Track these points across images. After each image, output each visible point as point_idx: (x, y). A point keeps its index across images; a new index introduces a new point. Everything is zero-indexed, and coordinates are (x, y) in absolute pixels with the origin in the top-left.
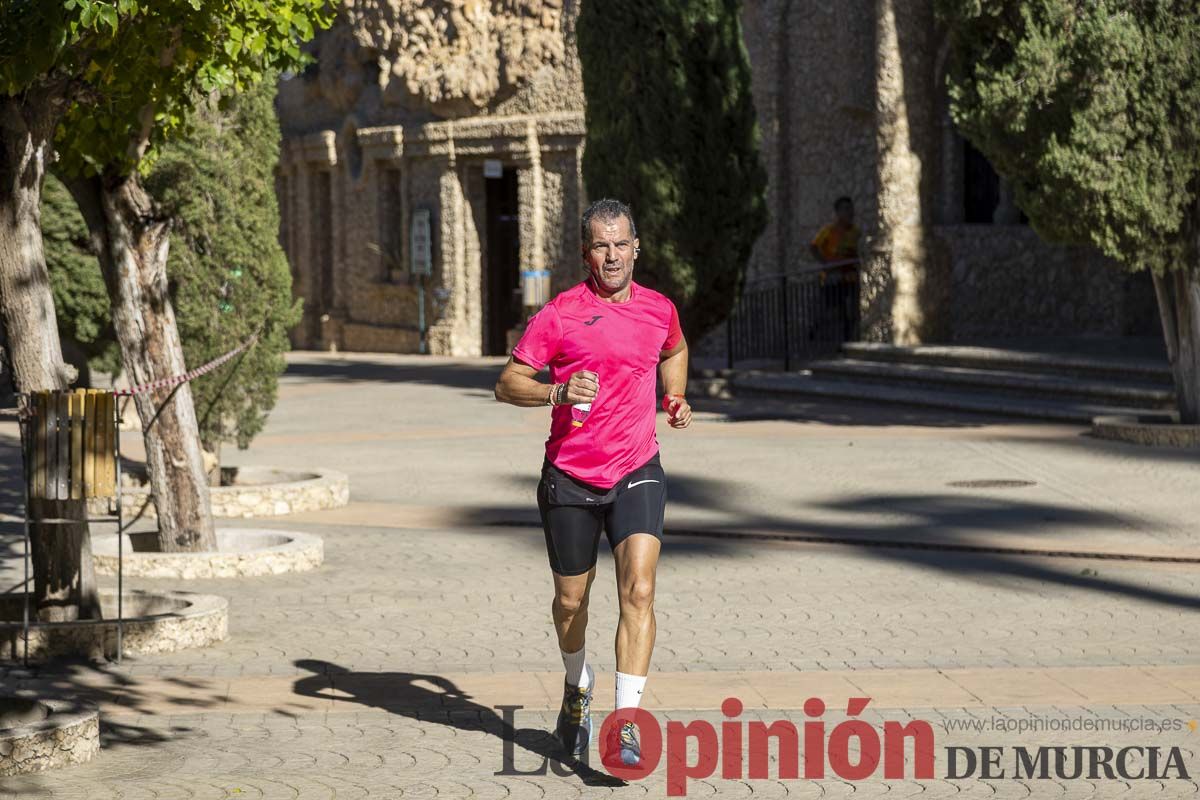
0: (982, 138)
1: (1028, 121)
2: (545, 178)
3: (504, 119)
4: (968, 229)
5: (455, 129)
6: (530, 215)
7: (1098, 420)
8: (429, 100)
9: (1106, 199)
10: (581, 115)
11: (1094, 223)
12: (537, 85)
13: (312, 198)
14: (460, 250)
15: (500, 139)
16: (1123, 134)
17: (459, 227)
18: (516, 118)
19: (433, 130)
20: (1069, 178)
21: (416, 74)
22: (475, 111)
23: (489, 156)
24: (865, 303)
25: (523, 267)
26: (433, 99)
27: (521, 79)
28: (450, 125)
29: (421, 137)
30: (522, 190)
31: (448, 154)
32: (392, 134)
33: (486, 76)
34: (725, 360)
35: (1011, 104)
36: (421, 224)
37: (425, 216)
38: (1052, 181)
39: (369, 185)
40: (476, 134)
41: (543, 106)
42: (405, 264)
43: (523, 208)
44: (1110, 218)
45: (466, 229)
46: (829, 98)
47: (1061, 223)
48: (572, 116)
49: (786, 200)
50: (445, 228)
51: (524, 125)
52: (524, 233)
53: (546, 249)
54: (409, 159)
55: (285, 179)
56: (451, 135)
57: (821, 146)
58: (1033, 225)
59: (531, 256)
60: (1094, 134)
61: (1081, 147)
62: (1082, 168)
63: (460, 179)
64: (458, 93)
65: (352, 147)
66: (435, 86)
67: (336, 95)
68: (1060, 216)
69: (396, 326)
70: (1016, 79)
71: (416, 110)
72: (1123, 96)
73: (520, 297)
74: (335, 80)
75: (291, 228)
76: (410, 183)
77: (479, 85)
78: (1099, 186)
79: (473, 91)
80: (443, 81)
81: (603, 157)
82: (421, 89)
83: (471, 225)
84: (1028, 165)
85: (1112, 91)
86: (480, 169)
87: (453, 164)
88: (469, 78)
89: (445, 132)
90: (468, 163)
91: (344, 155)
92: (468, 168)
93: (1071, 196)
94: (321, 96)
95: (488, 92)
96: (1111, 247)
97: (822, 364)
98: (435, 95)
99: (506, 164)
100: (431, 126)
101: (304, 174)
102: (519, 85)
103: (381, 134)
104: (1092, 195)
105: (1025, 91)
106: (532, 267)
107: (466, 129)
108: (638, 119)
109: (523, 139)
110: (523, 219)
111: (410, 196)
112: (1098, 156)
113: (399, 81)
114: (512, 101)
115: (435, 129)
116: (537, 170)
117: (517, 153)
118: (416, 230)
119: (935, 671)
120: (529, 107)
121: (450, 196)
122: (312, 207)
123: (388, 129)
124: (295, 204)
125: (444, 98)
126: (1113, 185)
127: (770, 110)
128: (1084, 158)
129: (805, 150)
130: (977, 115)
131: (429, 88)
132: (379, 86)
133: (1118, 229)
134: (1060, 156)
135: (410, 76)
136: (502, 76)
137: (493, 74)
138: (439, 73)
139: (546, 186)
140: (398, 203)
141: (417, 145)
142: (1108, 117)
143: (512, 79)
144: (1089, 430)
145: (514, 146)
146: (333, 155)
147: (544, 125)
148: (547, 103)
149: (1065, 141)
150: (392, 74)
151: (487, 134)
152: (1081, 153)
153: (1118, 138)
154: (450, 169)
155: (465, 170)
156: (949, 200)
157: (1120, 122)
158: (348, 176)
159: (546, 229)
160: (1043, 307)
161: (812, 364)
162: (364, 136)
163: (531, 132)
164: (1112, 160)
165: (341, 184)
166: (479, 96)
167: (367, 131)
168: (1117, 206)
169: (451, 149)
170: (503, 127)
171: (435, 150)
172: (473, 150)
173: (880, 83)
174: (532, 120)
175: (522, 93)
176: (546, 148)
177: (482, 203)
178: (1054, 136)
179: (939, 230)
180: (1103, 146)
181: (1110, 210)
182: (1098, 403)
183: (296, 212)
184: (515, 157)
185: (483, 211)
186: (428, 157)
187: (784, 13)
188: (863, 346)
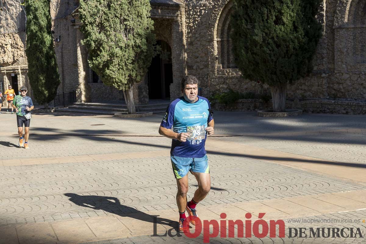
0: (94, 69)
1: (102, 66)
2: (22, 76)
3: (14, 66)
4: (94, 84)
6: (20, 82)
7: (115, 114)
9: (115, 79)
10: (27, 65)
11: (113, 82)
12: (20, 60)
15: (14, 70)
16: (118, 68)
17: (7, 84)
18: (16, 66)
19: (2, 68)
20: (109, 75)
22: (9, 65)
23: (12, 73)
24: (77, 96)
28: (5, 67)
30: (18, 78)
34: (54, 106)
35: (99, 63)
37: (1, 83)
38: (106, 76)
40: (10, 69)
41: (21, 64)
43: (18, 81)
44: (116, 82)
46: (70, 63)
47: (108, 82)
48: (26, 66)
49: (64, 79)
50: (5, 85)
52: (19, 85)
56: (5, 69)
57: (69, 70)
58: (103, 83)
60: (113, 68)
61: (111, 70)
62: (111, 73)
63: (7, 77)
64: (6, 62)
68: (108, 81)
70: (100, 58)
72: (117, 62)
77: (10, 60)
78: (114, 76)
79: (9, 62)
80: (3, 60)
81: (31, 73)
84: (102, 73)
85: (116, 61)
86: (11, 75)
88: (8, 59)
93: (110, 78)
95: (11, 62)
96: (116, 86)
97: (70, 106)
98: (2, 62)
99: (15, 74)
104: (113, 78)
105: (102, 61)
107: (8, 68)
108: (37, 66)
109: (18, 70)
112: (113, 71)
114: (16, 63)
119: (87, 155)
120: (19, 64)
121: (5, 79)
125: (4, 63)
126: (116, 76)
127: (60, 64)
128: (111, 72)
129: (66, 71)
130: (94, 65)
133: (117, 83)
134: (107, 71)
136: (14, 59)
137: (12, 59)
139: (22, 78)
142: (115, 65)
143: (16, 60)
144: (114, 116)
145: (16, 71)
147: (21, 67)
149: (108, 69)
151: (12, 69)
152: (111, 71)
153: (117, 69)
154: (5, 75)
155: (8, 75)
156: (90, 79)
157: (117, 66)
160: (106, 96)
161: (69, 106)
163: (19, 68)
164: (116, 72)
168: (117, 79)
169: (5, 71)
170: (14, 68)
171: (2, 72)
172: (9, 72)
173: (78, 60)
174: (19, 66)
176: (22, 71)
177: (11, 81)
178: (106, 68)
179: (89, 84)
180: (114, 70)
181: (116, 80)
182: (115, 111)
184: (17, 73)
187: (62, 48)
188: (77, 103)
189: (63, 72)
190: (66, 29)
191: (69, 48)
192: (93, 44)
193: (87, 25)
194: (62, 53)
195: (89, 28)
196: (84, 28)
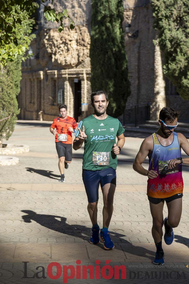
0: (170, 77)
1: (178, 74)
2: (87, 83)
3: (78, 69)
4: (177, 96)
5: (68, 71)
6: (84, 91)
8: (62, 65)
12: (86, 62)
13: (37, 86)
14: (69, 98)
15: (78, 74)
17: (68, 93)
18: (81, 69)
19: (63, 71)
21: (60, 59)
22: (72, 67)
23: (76, 78)
24: (151, 112)
25: (82, 103)
26: (63, 64)
27: (82, 60)
28: (67, 70)
29: (60, 73)
30: (82, 85)
31: (66, 77)
32: (54, 72)
33: (75, 60)
35: (174, 70)
36: (60, 92)
37: (61, 90)
38: (184, 86)
39: (49, 83)
40: (72, 72)
41: (87, 67)
42: (57, 101)
43: (82, 89)
45: (70, 94)
46: (148, 66)
49: (139, 89)
50: (65, 93)
51: (83, 71)
52: (82, 95)
53: (87, 99)
54: (58, 78)
55: (32, 81)
56: (67, 72)
57: (147, 77)
58: (180, 95)
59: (84, 100)
63: (69, 83)
64: (69, 63)
65: (46, 75)
66: (64, 61)
67: (43, 63)
69: (55, 115)
70: (176, 64)
71: (60, 67)
73: (81, 109)
74: (42, 60)
75: (33, 93)
76: (58, 83)
77: (73, 61)
79: (72, 63)
80: (66, 60)
82: (61, 62)
83: (71, 93)
86: (73, 80)
87: (67, 79)
88: (71, 60)
89: (66, 72)
90: (71, 79)
91: (44, 77)
92: (71, 80)
94: (40, 63)
95: (75, 63)
97: (141, 125)
98: (64, 64)
99: (79, 79)
100: (63, 70)
101: (36, 80)
102: (82, 62)
103: (52, 72)
105: (178, 67)
106: (84, 103)
107: (70, 71)
108: (102, 71)
109: (82, 74)
110: (82, 92)
111: (58, 86)
113: (56, 60)
114: (80, 65)
115: (64, 71)
116: (86, 81)
117: (81, 77)
118: (59, 94)
120: (84, 67)
121: (67, 86)
122: (37, 88)
123: (54, 71)
124: (34, 87)
125: (66, 64)
127: (136, 69)
129: (143, 78)
130: (169, 72)
131: (63, 62)
132: (52, 61)
134: (185, 81)
135: (58, 59)
136: (78, 60)
137: (76, 59)
138: (64, 59)
139: (87, 85)
140: (56, 88)
141: (60, 75)
143: (80, 61)
145: (80, 75)
146: (42, 76)
147: (87, 71)
148: (88, 66)
149: (186, 78)
150: (55, 59)
151: (75, 73)
152: (188, 80)
154: (67, 80)
155: (70, 81)
158: (45, 82)
159: (87, 94)
161: (139, 125)
162: (48, 73)
163: (84, 72)
165: (44, 83)
166: (73, 64)
167: (49, 71)
169: (67, 76)
170: (78, 71)
171: (63, 76)
172: (72, 76)
173: (155, 64)
174: (84, 70)
175: (83, 64)
176: (88, 76)
177: (74, 88)
178: (183, 77)
179: (167, 96)
183: (34, 89)
184: (81, 78)
185: (74, 90)
186: (62, 77)
187: (139, 47)
188: (150, 121)
189: (139, 78)
190: (146, 21)
191: (149, 47)
192: (169, 45)
193: (161, 19)
194: (139, 53)
195: (164, 23)
196: (158, 23)
